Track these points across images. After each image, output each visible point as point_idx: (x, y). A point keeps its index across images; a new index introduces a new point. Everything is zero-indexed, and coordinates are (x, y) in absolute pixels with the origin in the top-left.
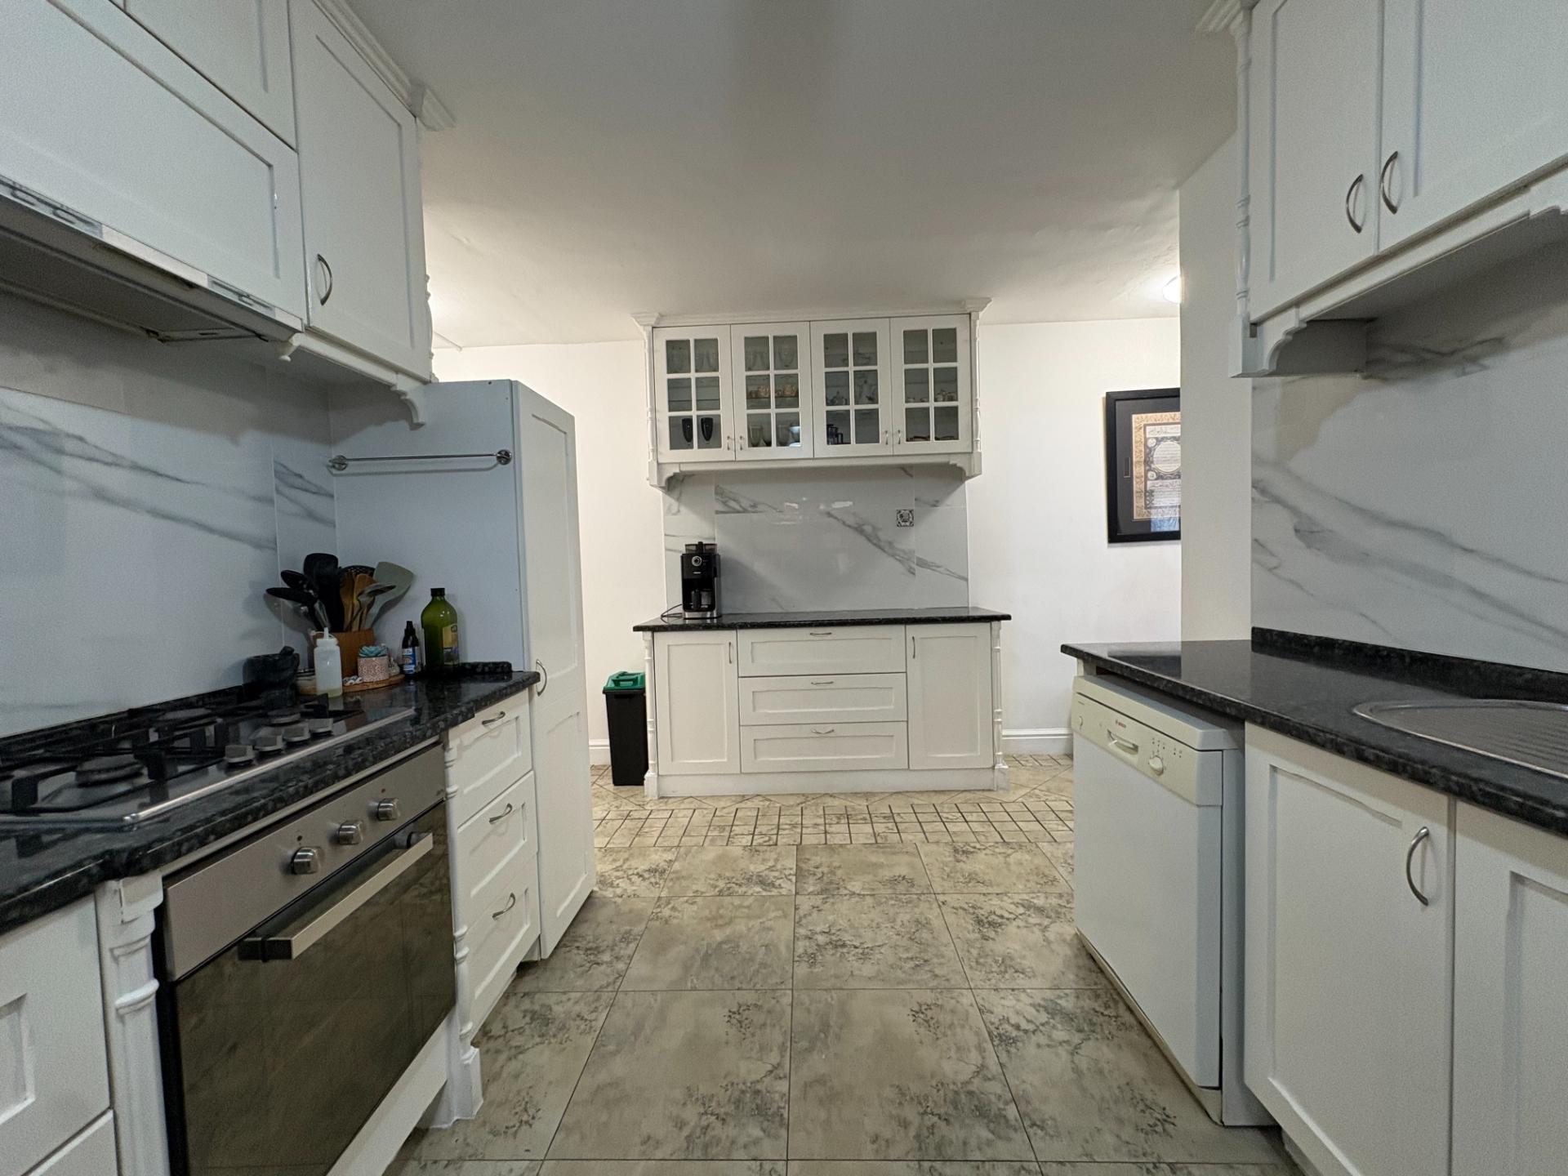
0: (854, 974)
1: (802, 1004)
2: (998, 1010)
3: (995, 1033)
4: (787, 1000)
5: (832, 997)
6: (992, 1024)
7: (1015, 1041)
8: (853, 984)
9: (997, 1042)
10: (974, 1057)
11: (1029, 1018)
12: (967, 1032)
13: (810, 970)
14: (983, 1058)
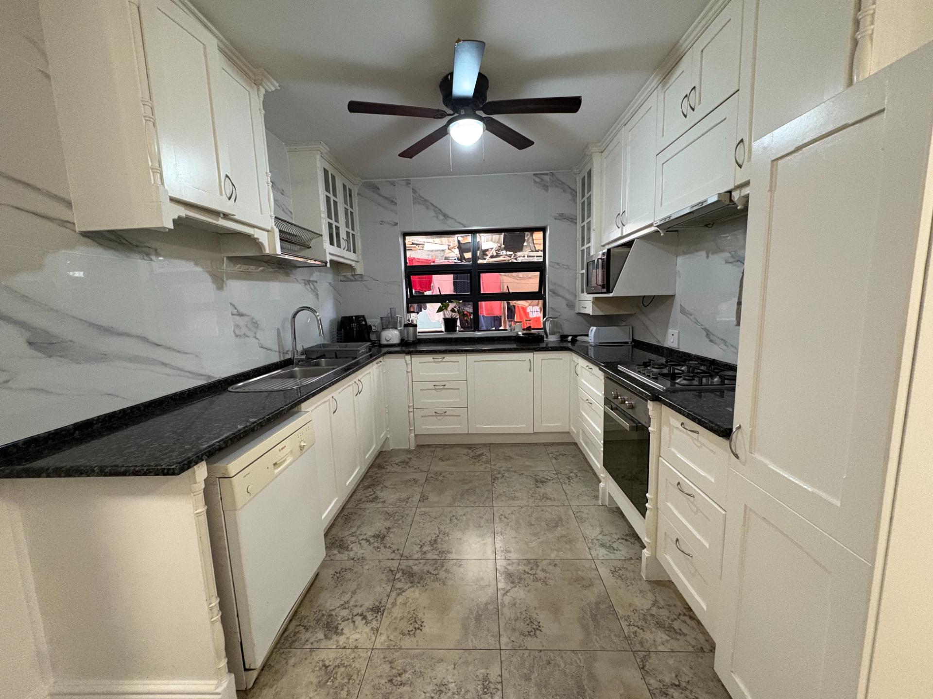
0: (453, 666)
1: (493, 636)
2: (367, 629)
3: (380, 614)
4: (504, 640)
5: (472, 642)
6: (377, 620)
7: (372, 610)
8: (456, 655)
9: (382, 610)
10: (400, 600)
11: (352, 625)
12: (394, 615)
13: (488, 671)
14: (395, 599)
